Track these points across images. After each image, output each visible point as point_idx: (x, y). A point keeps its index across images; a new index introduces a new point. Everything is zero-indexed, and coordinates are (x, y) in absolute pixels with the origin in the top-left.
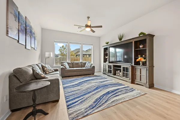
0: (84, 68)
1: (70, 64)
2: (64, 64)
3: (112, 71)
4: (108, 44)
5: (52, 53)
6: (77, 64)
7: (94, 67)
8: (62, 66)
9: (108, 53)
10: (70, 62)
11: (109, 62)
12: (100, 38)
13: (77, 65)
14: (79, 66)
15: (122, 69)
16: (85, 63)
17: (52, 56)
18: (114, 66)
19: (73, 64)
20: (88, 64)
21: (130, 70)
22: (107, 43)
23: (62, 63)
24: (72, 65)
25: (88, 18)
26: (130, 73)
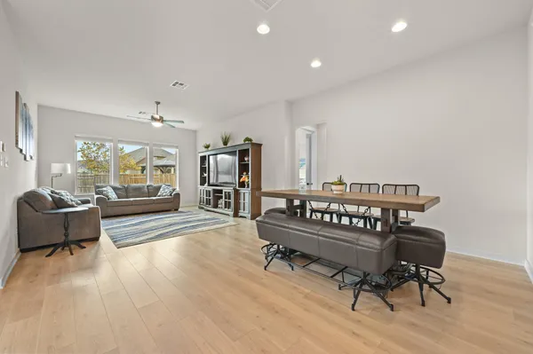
0: (154, 198)
1: (119, 189)
2: (104, 189)
3: (212, 201)
4: (210, 149)
5: (69, 166)
6: (139, 189)
7: (178, 195)
8: (97, 194)
9: (207, 166)
10: (118, 185)
11: (209, 185)
12: (195, 132)
13: (138, 192)
14: (143, 193)
15: (223, 195)
16: (159, 188)
17: (69, 172)
18: (215, 191)
19: (126, 189)
20: (164, 190)
21: (232, 196)
22: (207, 147)
23: (98, 187)
24: (123, 191)
25: (158, 103)
26: (232, 201)
